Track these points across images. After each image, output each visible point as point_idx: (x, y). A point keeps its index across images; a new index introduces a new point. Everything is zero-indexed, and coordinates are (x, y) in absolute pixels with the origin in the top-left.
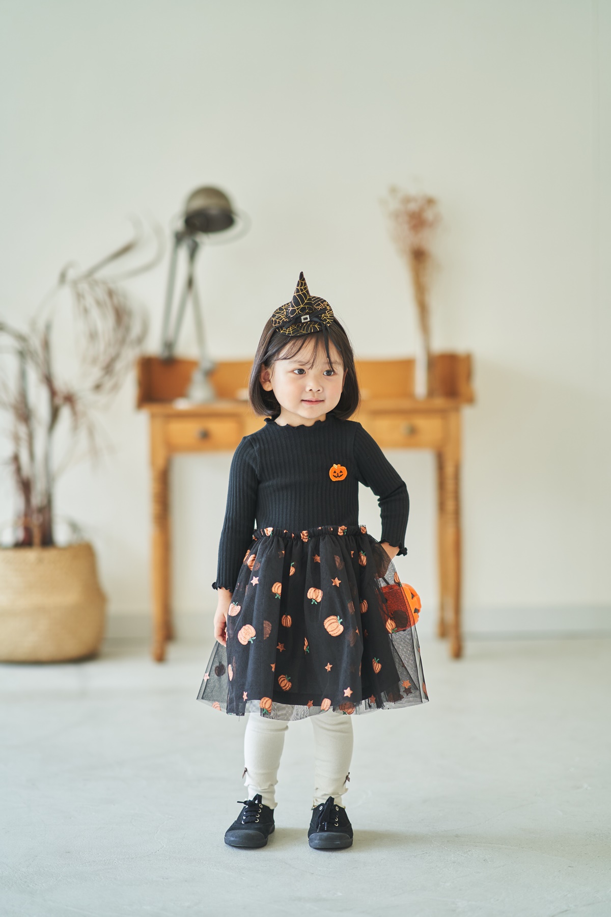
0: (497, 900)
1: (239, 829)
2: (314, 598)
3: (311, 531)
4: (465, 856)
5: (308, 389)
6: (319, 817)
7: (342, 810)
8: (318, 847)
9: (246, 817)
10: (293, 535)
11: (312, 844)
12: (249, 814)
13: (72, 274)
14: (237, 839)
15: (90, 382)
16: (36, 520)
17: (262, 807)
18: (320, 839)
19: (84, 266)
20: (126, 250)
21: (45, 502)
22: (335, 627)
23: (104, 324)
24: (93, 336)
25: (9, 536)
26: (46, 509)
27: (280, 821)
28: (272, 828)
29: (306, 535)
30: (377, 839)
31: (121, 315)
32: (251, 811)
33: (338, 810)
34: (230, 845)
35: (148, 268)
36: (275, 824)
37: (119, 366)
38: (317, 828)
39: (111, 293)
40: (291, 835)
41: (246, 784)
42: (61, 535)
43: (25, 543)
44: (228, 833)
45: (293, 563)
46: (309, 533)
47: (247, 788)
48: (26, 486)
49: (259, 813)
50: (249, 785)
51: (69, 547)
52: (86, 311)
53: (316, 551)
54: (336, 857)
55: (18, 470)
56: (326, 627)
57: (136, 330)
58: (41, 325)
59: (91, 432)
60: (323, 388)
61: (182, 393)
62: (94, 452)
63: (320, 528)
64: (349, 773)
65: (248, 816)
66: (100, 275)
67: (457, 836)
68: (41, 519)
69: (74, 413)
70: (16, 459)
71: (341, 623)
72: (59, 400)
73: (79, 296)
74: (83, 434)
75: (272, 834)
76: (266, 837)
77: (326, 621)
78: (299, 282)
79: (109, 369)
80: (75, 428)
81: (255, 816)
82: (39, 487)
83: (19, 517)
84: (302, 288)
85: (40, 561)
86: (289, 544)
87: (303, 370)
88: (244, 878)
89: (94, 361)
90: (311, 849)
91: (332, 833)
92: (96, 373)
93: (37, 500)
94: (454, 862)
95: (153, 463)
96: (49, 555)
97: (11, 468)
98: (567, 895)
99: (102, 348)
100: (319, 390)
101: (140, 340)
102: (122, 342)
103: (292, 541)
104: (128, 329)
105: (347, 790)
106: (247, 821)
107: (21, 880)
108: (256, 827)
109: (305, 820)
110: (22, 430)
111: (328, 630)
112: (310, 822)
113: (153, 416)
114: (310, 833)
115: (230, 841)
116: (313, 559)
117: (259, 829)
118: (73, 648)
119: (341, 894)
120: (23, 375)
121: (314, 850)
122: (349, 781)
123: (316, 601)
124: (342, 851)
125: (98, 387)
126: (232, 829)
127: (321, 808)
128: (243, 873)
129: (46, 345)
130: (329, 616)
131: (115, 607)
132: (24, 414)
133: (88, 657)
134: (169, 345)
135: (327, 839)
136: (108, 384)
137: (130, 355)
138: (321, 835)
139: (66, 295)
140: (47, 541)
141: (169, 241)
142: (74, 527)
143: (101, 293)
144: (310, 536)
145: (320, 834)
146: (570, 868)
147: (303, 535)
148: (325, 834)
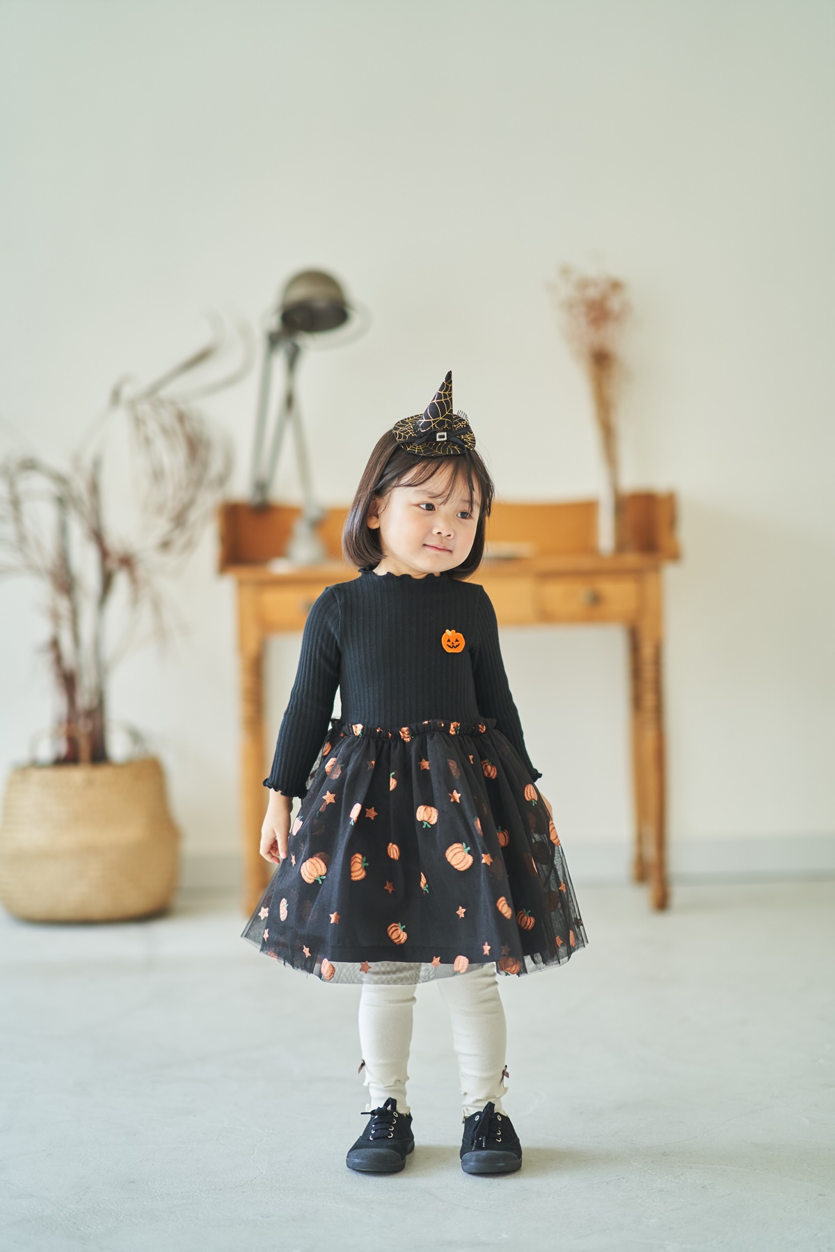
0: (721, 1242)
1: (366, 1147)
2: (426, 819)
3: (414, 728)
4: (676, 1181)
5: (435, 531)
6: (474, 1130)
7: (506, 1120)
8: (474, 1171)
9: (376, 1131)
10: (390, 735)
11: (465, 1167)
12: (379, 1126)
13: (128, 392)
14: (364, 1161)
15: (154, 539)
16: (83, 728)
17: (397, 1116)
18: (477, 1161)
19: (145, 379)
20: (202, 357)
21: (96, 702)
22: (462, 859)
23: (173, 459)
24: (157, 475)
25: (48, 749)
26: (97, 712)
27: (421, 1134)
28: (410, 1145)
29: (406, 733)
30: (555, 1159)
31: (196, 446)
32: (381, 1123)
33: (500, 1120)
34: (354, 1170)
35: (231, 381)
36: (415, 1140)
37: (194, 516)
38: (472, 1144)
39: (181, 418)
40: (436, 1156)
41: (365, 1084)
42: (118, 747)
43: (69, 759)
44: (351, 1153)
45: (393, 773)
46: (410, 730)
47: (368, 1087)
48: (69, 682)
49: (393, 1125)
50: (369, 1084)
51: (129, 764)
52: (147, 441)
53: (423, 754)
54: (499, 1185)
55: (58, 659)
56: (449, 859)
57: (216, 466)
58: (87, 462)
59: (157, 607)
60: (455, 533)
61: (279, 551)
62: (161, 633)
63: (426, 722)
64: (506, 1066)
65: (378, 1130)
66: (167, 392)
67: (665, 1154)
68: (90, 726)
69: (134, 581)
70: (55, 644)
71: (469, 853)
72: (113, 564)
73: (138, 422)
74: (146, 610)
75: (410, 1155)
76: (403, 1158)
77: (448, 852)
78: (443, 384)
79: (180, 520)
80: (135, 600)
81: (387, 1129)
82: (86, 683)
83: (60, 724)
84: (446, 393)
85: (89, 783)
86: (386, 746)
87: (433, 506)
88: (373, 1216)
89: (160, 509)
90: (465, 1174)
91: (493, 1152)
92: (162, 526)
93: (84, 699)
94: (661, 1191)
95: (242, 647)
96: (101, 774)
97: (49, 657)
98: (817, 1234)
99: (171, 492)
100: (449, 535)
101: (222, 480)
102: (197, 482)
103: (390, 742)
104: (205, 466)
105: (506, 1089)
106: (377, 1136)
107: (68, 1220)
108: (390, 1144)
109: (455, 1135)
110: (63, 605)
111: (453, 863)
112: (462, 1138)
113: (241, 584)
114: (463, 1152)
115: (354, 1164)
116: (418, 766)
117: (393, 1147)
118: (135, 901)
119: (506, 1236)
120: (63, 530)
121: (469, 1175)
122: (508, 1077)
123: (429, 823)
124: (508, 1177)
125: (165, 545)
126: (357, 1147)
127: (477, 1118)
128: (372, 1208)
129: (94, 489)
130: (451, 845)
131: (191, 845)
132: (65, 583)
133: (156, 913)
134: (261, 486)
135: (487, 1160)
136: (180, 541)
137: (209, 502)
138: (479, 1155)
139: (121, 420)
140: (99, 756)
141: (260, 344)
142: (136, 736)
143: (168, 417)
144: (412, 733)
145: (477, 1153)
146: (821, 1197)
147: (403, 733)
148: (484, 1153)
